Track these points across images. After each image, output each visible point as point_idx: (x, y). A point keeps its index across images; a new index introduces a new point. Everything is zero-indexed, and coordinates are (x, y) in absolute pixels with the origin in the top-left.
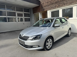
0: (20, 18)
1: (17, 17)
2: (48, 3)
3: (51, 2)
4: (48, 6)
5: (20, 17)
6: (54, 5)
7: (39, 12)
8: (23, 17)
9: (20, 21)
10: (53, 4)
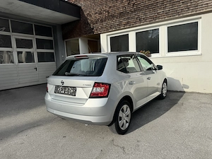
0: (24, 53)
1: (15, 49)
2: (101, 13)
3: (109, 13)
4: (102, 21)
5: (24, 50)
6: (116, 22)
7: (80, 36)
8: (34, 50)
9: (24, 59)
10: (113, 16)
